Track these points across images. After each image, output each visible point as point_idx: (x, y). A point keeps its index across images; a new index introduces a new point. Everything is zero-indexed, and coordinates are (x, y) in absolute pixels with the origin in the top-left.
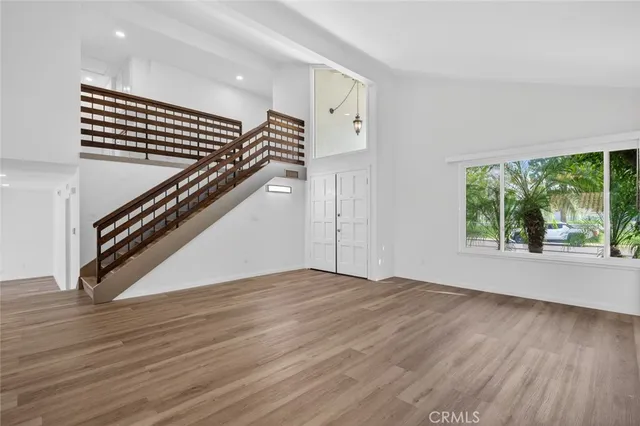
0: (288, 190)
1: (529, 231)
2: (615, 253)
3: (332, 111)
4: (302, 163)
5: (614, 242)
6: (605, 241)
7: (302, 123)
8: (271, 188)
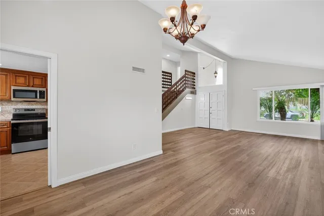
0: (191, 98)
1: (281, 114)
2: (312, 121)
3: (204, 68)
4: (195, 88)
5: (312, 117)
6: (308, 118)
7: (194, 73)
8: (187, 98)
